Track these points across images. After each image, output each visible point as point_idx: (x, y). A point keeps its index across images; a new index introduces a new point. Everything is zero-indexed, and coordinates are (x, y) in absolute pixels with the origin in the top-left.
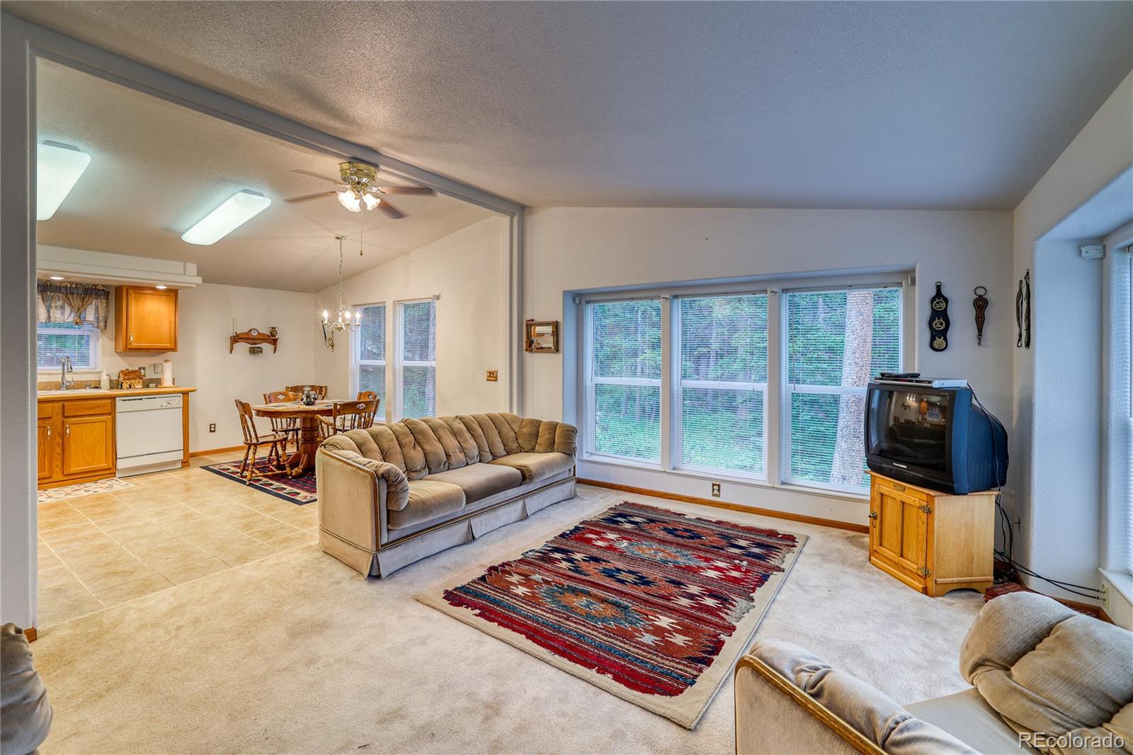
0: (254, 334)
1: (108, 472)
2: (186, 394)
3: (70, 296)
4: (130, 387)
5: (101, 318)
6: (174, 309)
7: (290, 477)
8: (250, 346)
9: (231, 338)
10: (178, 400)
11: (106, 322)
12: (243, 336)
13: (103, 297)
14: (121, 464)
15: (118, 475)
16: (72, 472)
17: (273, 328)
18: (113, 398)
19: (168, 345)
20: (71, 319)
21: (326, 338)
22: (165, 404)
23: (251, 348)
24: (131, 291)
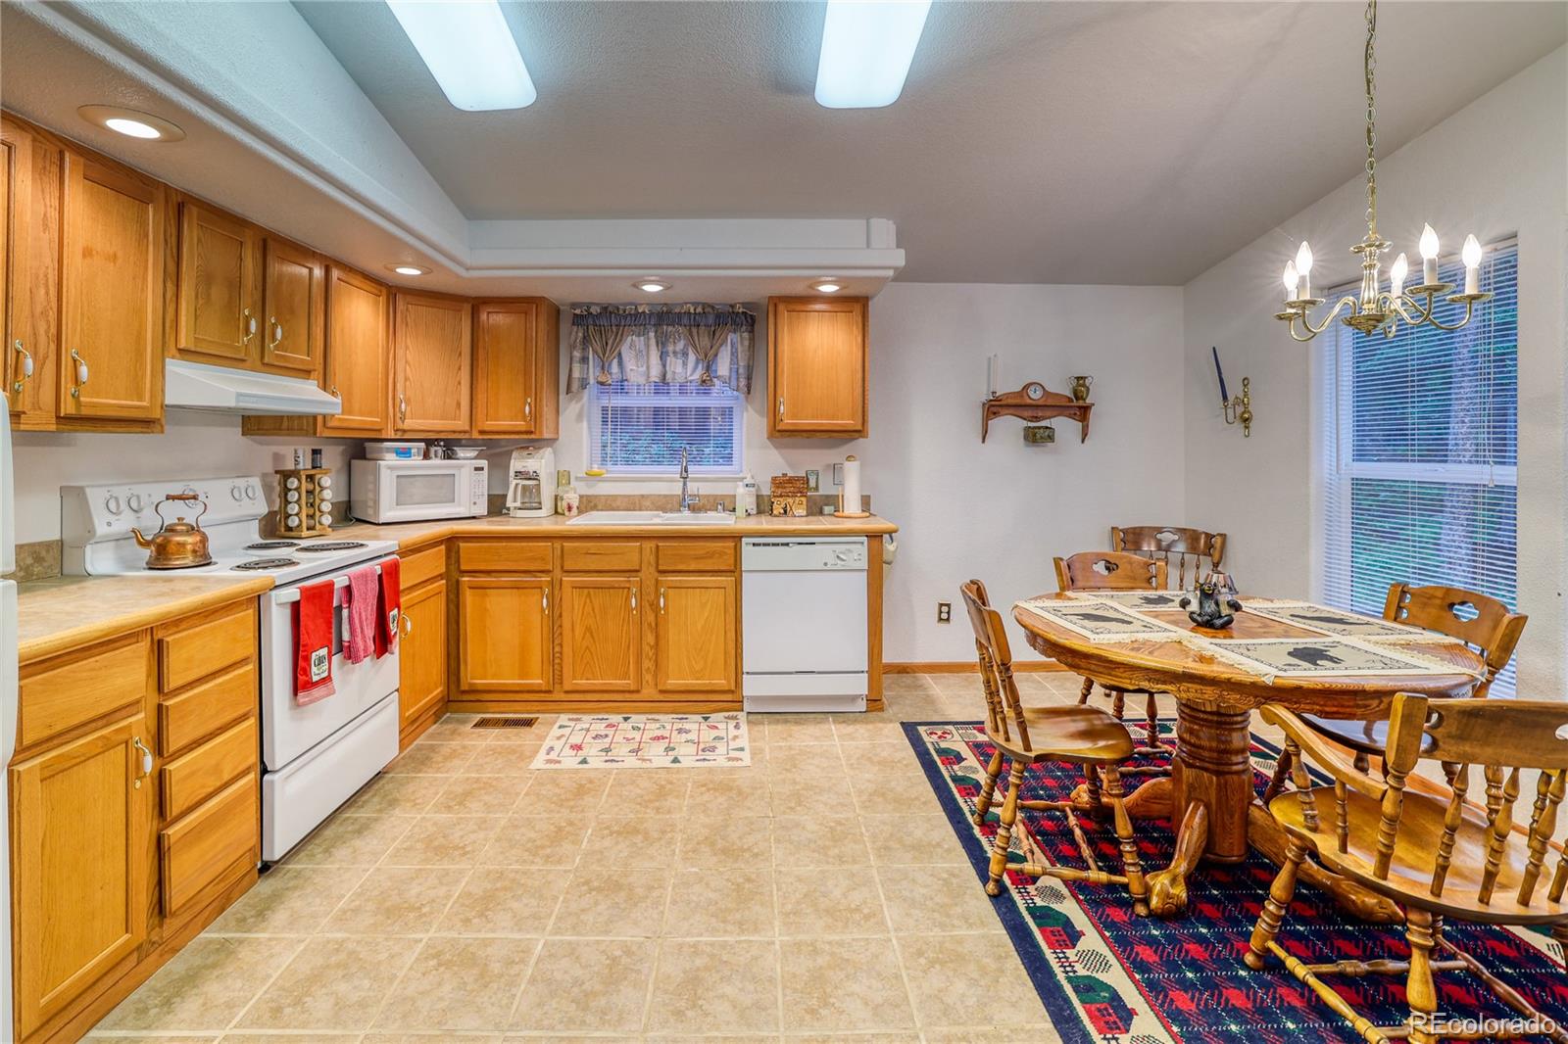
0: (1035, 395)
1: (729, 697)
2: (875, 537)
3: (694, 330)
4: (785, 512)
5: (741, 371)
6: (860, 339)
7: (1141, 910)
8: (1025, 423)
9: (984, 404)
10: (858, 554)
11: (749, 378)
12: (1010, 401)
13: (744, 328)
14: (751, 687)
15: (747, 707)
16: (669, 688)
17: (1078, 378)
18: (736, 538)
19: (847, 422)
20: (696, 376)
21: (1225, 397)
22: (831, 560)
23: (1027, 429)
24: (781, 307)
